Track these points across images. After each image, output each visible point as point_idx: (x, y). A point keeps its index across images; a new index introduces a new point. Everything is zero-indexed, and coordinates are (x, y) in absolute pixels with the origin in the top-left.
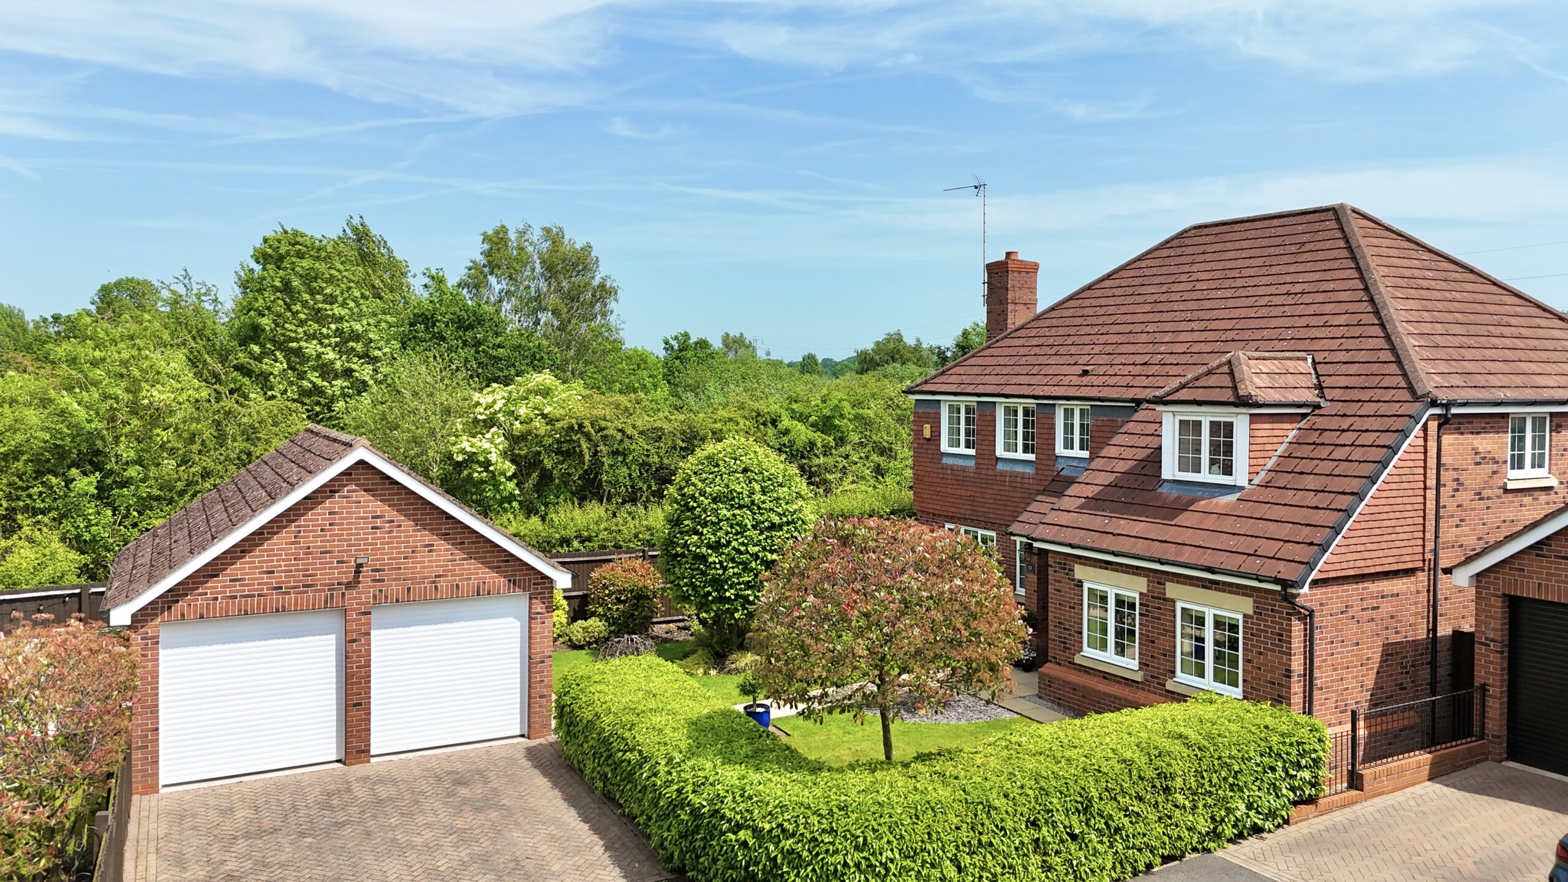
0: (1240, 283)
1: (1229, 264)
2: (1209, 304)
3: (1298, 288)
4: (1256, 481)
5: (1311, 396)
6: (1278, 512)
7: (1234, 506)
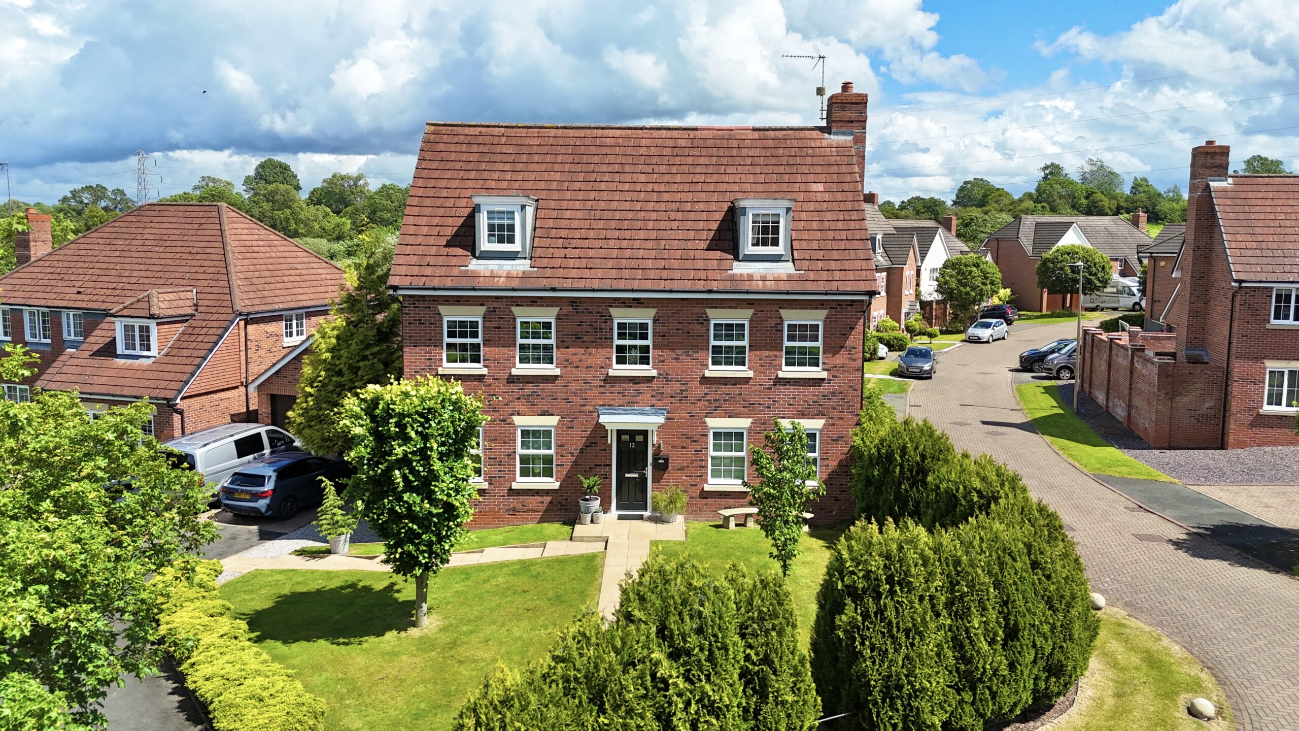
0: (168, 243)
1: (164, 231)
2: (150, 255)
3: (195, 250)
4: (162, 353)
5: (190, 311)
6: (170, 368)
7: (150, 366)
